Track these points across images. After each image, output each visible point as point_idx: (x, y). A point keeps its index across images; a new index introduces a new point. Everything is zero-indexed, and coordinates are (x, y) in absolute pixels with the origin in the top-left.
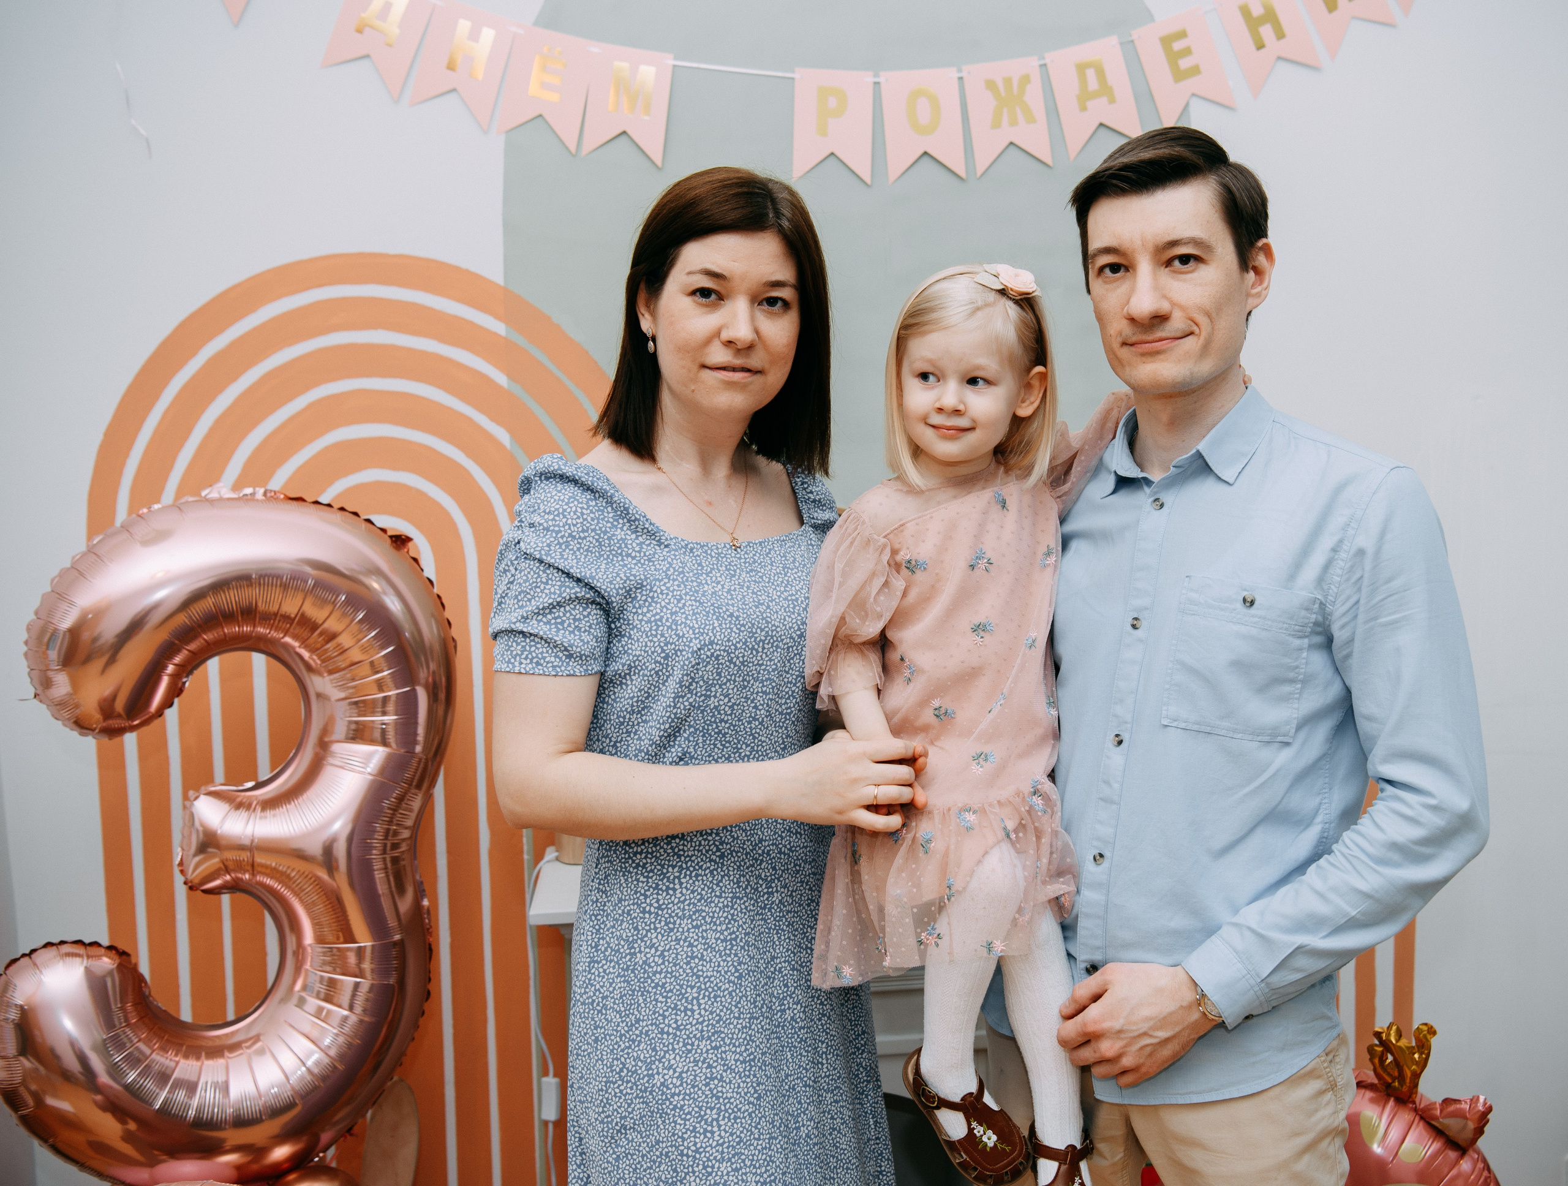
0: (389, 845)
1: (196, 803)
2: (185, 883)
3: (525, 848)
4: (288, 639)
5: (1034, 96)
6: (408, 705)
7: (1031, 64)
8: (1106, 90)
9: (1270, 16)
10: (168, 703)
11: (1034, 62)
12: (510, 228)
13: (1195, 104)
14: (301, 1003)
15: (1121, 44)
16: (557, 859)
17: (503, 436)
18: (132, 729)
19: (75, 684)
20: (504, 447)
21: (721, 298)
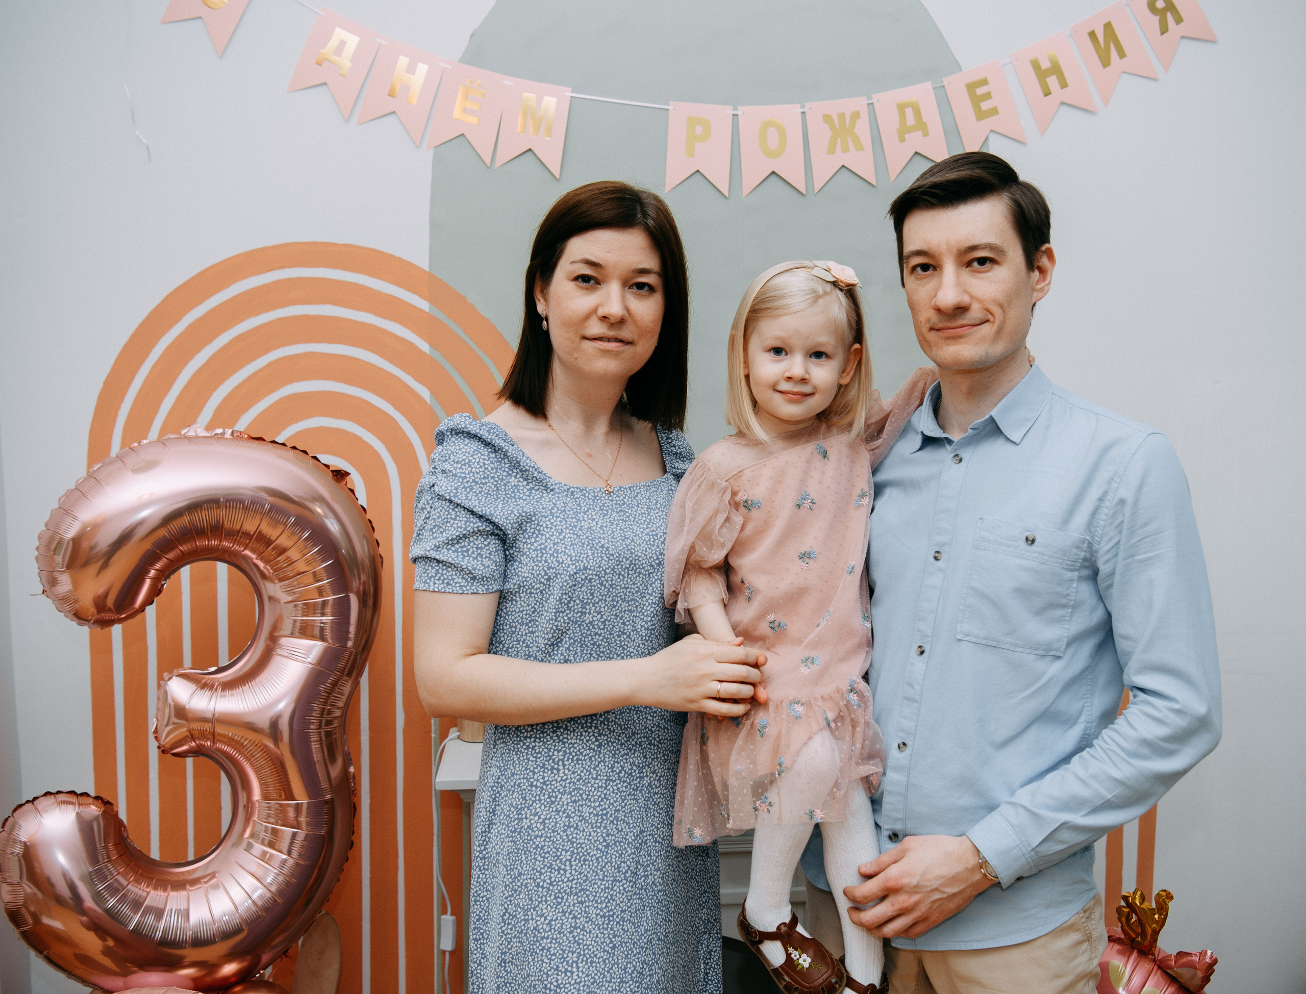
0: (324, 722)
1: (169, 682)
2: (159, 747)
3: (433, 728)
4: (247, 552)
5: (863, 129)
6: (342, 608)
7: (861, 103)
8: (921, 126)
9: (1056, 69)
10: (149, 601)
11: (864, 102)
12: (435, 225)
13: (993, 138)
14: (249, 848)
15: (934, 88)
16: (459, 737)
17: (425, 393)
18: (120, 621)
19: (76, 583)
20: (426, 402)
21: (598, 282)
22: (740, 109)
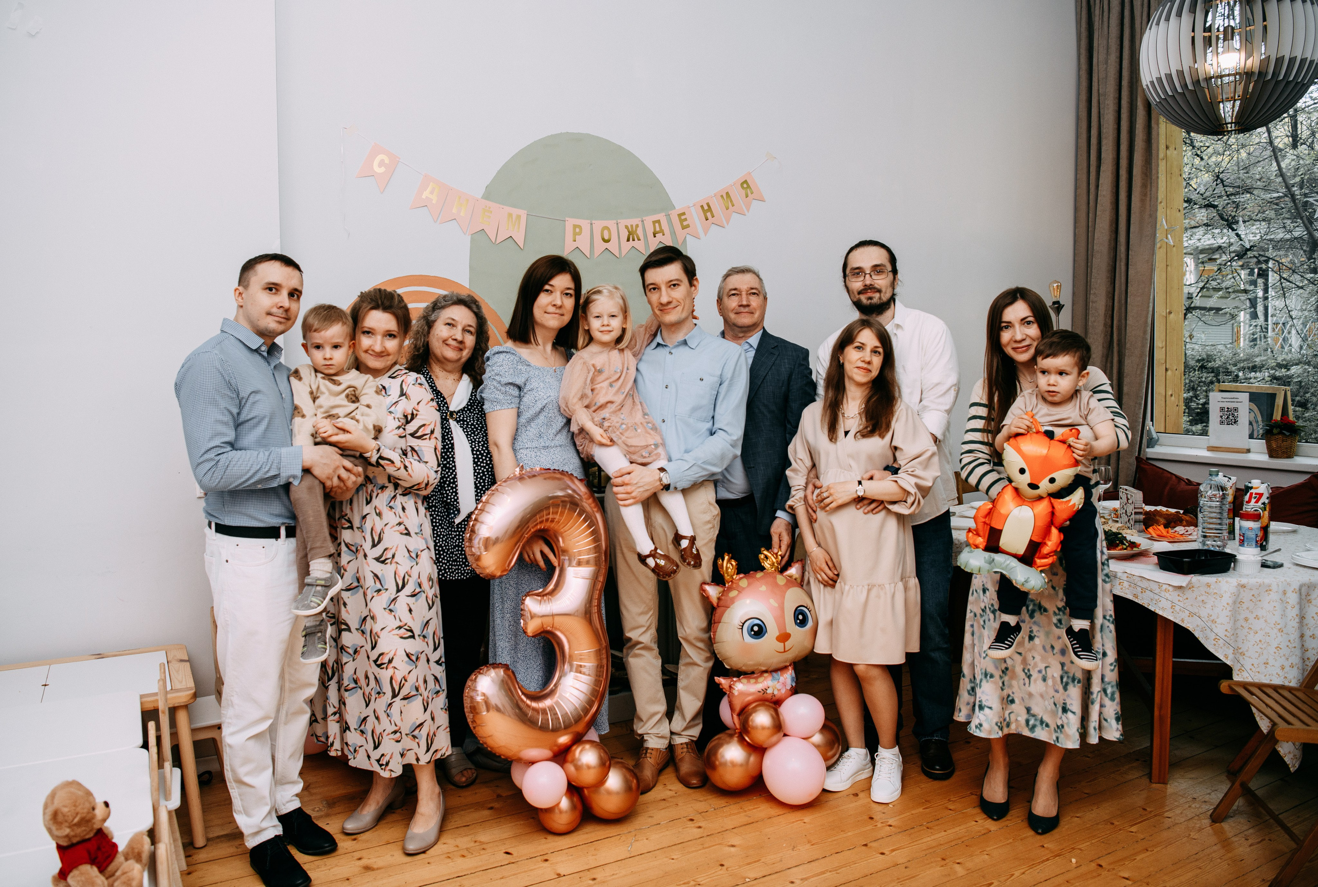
8: (662, 231)
9: (710, 209)
11: (640, 220)
15: (666, 215)
21: (552, 292)
22: (593, 222)
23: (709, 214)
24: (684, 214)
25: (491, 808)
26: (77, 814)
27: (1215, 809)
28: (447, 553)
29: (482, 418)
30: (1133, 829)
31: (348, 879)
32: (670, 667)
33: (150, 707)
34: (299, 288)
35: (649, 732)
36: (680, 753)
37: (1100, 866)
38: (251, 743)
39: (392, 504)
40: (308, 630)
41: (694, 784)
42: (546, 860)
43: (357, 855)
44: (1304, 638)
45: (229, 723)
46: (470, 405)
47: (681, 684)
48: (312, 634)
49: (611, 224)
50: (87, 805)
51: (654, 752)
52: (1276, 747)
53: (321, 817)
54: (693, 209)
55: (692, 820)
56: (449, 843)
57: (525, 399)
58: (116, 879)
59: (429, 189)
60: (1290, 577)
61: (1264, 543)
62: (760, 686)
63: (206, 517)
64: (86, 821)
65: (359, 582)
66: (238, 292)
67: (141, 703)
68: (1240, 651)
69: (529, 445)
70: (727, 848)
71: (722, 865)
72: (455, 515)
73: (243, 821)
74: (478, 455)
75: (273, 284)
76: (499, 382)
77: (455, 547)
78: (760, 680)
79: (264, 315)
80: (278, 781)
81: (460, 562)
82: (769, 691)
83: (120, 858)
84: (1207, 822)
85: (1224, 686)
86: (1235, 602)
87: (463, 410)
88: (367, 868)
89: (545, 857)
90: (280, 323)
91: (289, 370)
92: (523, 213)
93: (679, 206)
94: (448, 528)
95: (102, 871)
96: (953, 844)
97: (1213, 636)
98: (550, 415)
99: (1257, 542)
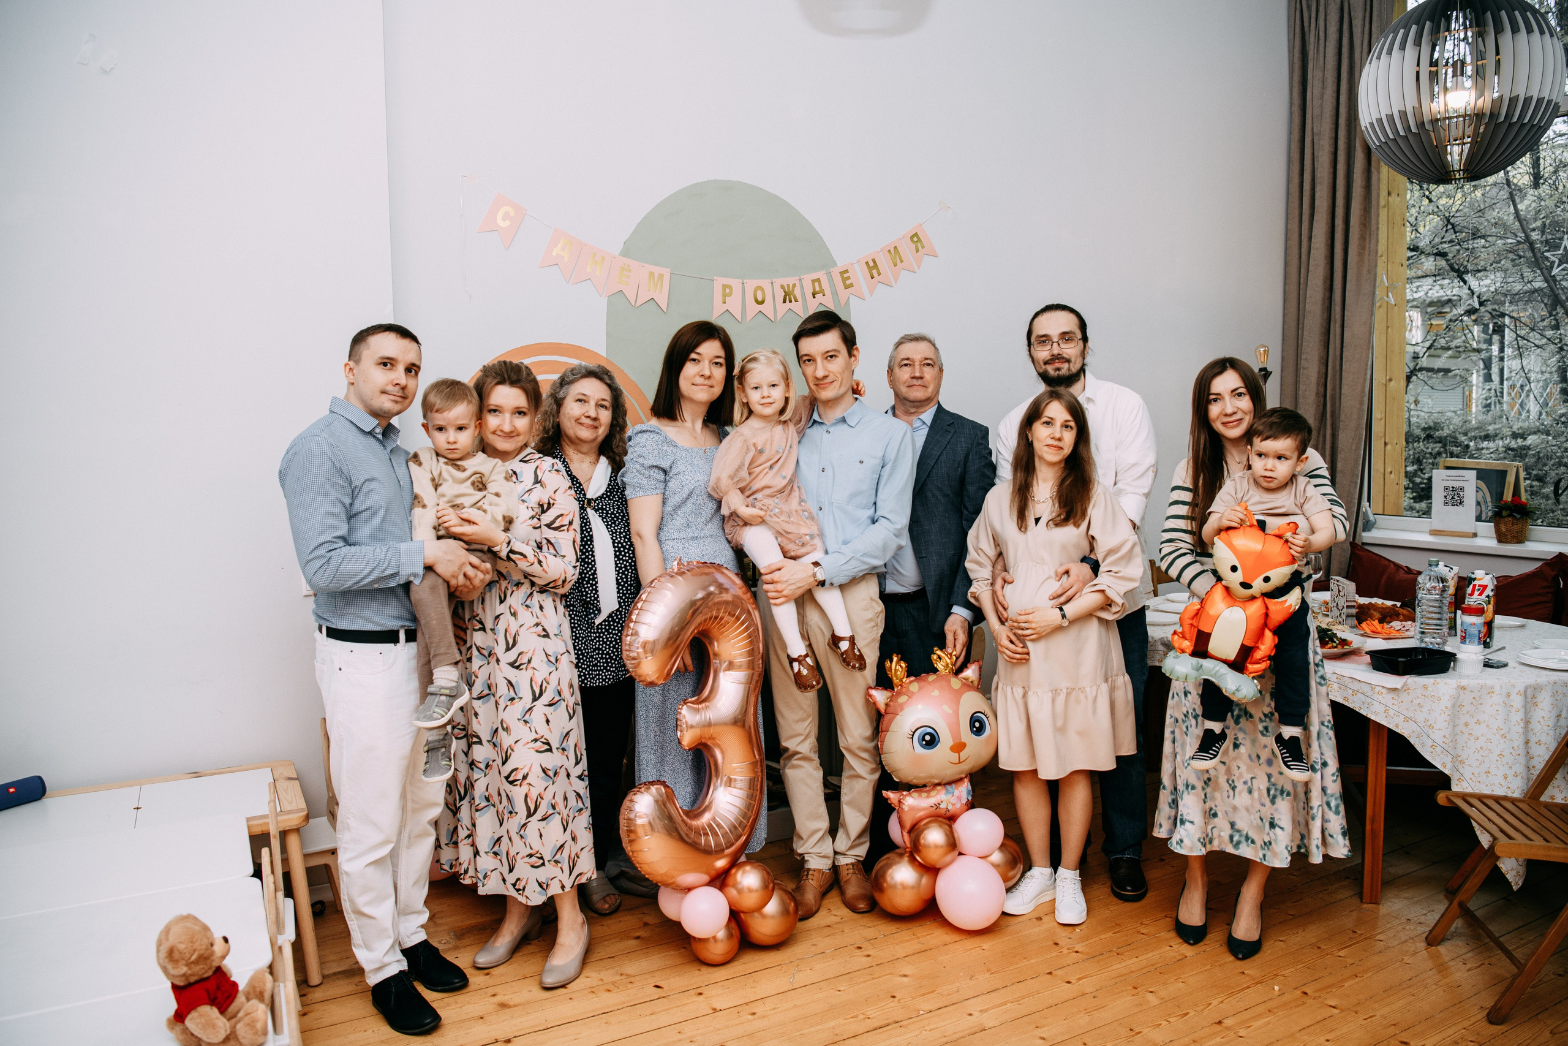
8: (822, 291)
9: (876, 267)
13: (851, 296)
15: (826, 273)
21: (699, 361)
22: (745, 281)
23: (875, 272)
24: (847, 271)
25: (638, 938)
26: (195, 951)
27: (1431, 931)
28: (586, 657)
29: (623, 505)
30: (1342, 953)
31: (482, 1018)
32: (833, 780)
33: (257, 831)
34: (417, 363)
35: (810, 851)
36: (845, 874)
37: (1306, 993)
38: (371, 869)
39: (528, 603)
40: (431, 745)
41: (862, 908)
42: (700, 994)
43: (491, 991)
44: (1530, 745)
45: (345, 848)
46: (610, 491)
47: (844, 798)
48: (436, 749)
49: (765, 283)
50: (205, 941)
51: (816, 874)
52: (1498, 863)
53: (448, 950)
54: (856, 266)
55: (860, 948)
56: (592, 977)
57: (670, 484)
58: (239, 1021)
59: (560, 245)
60: (1514, 679)
61: (1488, 640)
62: (932, 801)
63: (316, 620)
64: (204, 958)
65: (490, 690)
66: (348, 367)
67: (248, 827)
68: (1460, 759)
69: (676, 535)
70: (899, 978)
71: (894, 997)
72: (595, 615)
73: (363, 956)
74: (619, 548)
75: (388, 358)
76: (643, 465)
77: (594, 650)
78: (933, 793)
79: (379, 393)
80: (402, 911)
81: (600, 666)
82: (943, 806)
83: (241, 998)
84: (1422, 945)
85: (1441, 798)
86: (1454, 706)
87: (601, 497)
88: (503, 1006)
89: (699, 991)
90: (396, 402)
91: (407, 453)
92: (666, 272)
93: (841, 263)
94: (587, 629)
95: (222, 1011)
96: (1145, 971)
97: (1430, 743)
98: (698, 502)
99: (1480, 638)
